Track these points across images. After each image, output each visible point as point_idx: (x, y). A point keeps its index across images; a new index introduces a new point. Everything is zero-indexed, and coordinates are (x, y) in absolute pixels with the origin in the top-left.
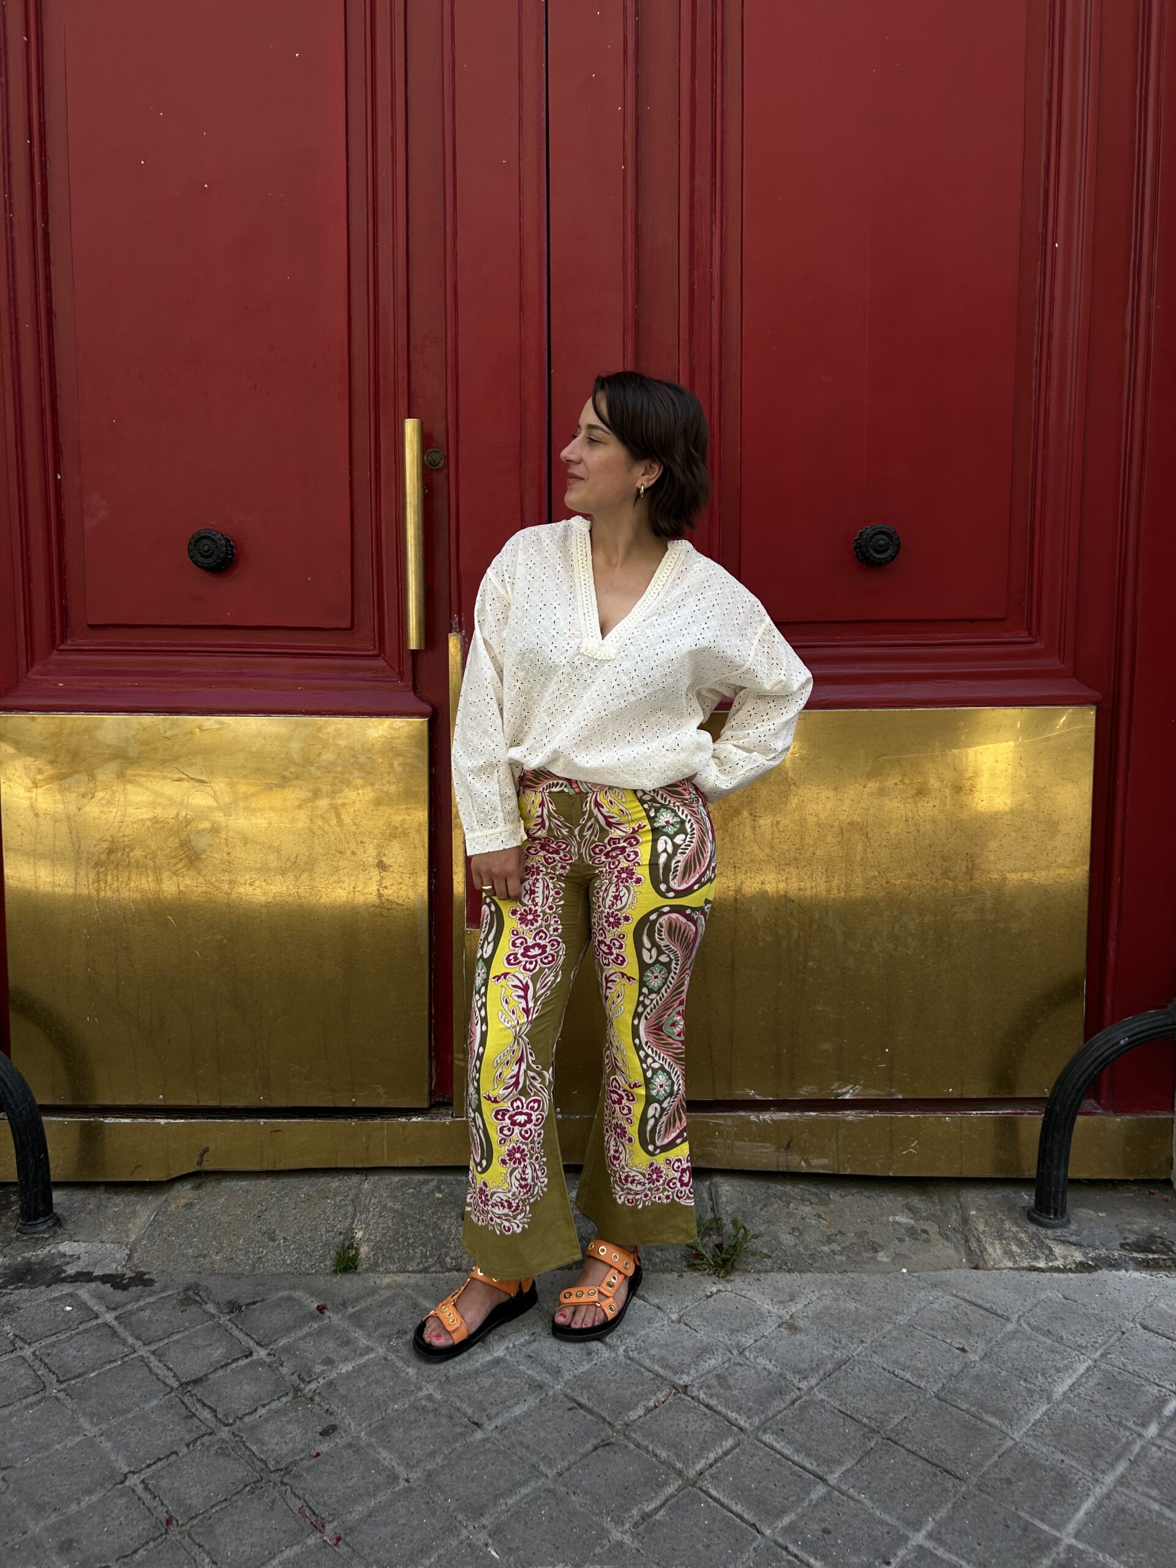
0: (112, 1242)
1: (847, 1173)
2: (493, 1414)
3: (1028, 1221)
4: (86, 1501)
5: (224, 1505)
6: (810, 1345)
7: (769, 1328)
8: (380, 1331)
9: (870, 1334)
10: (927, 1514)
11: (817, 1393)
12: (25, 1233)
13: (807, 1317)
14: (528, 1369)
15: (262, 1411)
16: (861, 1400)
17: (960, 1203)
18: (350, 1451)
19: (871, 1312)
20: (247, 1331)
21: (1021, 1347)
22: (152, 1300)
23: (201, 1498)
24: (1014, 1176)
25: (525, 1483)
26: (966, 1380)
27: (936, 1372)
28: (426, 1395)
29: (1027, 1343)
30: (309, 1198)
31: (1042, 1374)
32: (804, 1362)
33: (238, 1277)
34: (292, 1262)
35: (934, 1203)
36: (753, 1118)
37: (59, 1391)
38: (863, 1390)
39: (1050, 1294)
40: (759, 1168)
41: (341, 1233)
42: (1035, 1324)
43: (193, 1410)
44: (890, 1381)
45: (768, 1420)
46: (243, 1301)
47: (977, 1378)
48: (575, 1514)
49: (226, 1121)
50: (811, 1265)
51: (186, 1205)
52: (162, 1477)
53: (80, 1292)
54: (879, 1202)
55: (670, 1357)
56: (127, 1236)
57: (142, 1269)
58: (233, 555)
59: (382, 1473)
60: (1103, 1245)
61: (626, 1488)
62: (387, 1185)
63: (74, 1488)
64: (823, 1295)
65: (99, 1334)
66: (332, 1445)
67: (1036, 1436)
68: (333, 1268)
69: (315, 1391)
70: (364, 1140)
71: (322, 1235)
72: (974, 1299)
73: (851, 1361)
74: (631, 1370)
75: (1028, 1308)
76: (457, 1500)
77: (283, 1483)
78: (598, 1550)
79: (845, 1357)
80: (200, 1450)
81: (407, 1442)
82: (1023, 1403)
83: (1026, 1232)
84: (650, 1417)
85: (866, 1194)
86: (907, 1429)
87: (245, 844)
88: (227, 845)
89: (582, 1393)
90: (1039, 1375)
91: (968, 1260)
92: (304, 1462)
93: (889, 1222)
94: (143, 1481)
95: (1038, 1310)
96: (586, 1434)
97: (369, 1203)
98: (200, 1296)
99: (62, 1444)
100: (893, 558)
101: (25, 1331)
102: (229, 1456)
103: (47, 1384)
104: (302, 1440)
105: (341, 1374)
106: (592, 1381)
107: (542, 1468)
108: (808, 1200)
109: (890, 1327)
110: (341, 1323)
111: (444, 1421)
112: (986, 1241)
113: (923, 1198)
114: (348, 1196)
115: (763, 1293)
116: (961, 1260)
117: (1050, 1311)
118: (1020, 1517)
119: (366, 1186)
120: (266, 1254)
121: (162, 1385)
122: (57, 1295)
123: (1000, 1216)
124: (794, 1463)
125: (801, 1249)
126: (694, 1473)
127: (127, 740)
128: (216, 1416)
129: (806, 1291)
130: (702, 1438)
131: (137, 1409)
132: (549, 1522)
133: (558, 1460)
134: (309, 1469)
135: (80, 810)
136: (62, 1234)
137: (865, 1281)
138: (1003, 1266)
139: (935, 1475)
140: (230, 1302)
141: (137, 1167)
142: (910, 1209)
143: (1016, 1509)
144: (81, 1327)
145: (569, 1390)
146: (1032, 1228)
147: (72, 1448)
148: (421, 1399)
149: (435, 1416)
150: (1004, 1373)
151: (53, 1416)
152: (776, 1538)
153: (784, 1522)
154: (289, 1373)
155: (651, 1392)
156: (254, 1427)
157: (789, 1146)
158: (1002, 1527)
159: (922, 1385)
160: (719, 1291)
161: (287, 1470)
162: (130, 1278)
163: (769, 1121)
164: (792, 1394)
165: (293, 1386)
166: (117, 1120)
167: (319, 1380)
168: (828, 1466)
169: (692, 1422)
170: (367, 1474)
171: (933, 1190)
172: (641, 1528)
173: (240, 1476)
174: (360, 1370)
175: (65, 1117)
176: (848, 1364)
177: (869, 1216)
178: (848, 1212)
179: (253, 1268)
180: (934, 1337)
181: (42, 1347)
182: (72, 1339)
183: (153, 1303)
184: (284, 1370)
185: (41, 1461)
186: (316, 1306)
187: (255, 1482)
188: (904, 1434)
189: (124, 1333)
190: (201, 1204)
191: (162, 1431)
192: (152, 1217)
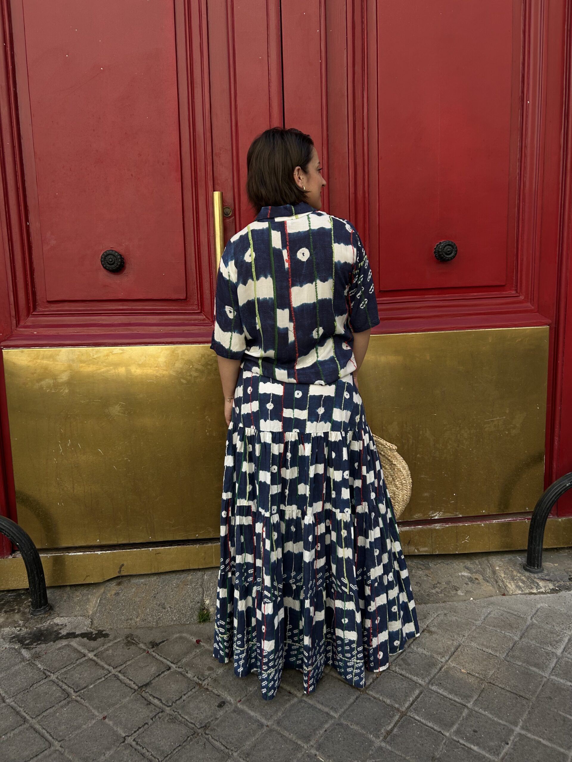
0: (81, 616)
1: (437, 554)
3: (524, 571)
4: (108, 754)
5: (179, 748)
6: (441, 640)
9: (467, 632)
10: (518, 718)
11: (451, 663)
12: (35, 615)
13: (435, 626)
15: (184, 698)
16: (472, 665)
18: (235, 714)
19: (463, 621)
20: (165, 656)
21: (537, 632)
22: (110, 644)
23: (167, 747)
24: (513, 549)
25: (326, 721)
26: (517, 651)
27: (502, 648)
29: (539, 630)
30: (178, 586)
31: (551, 645)
32: (440, 648)
33: (151, 628)
34: (176, 619)
35: (477, 564)
37: (76, 697)
38: (471, 660)
39: (542, 605)
41: (198, 602)
42: (540, 620)
43: (149, 700)
44: (483, 654)
45: (432, 679)
46: (158, 641)
47: (522, 649)
48: (354, 735)
49: (132, 550)
50: (429, 599)
51: (115, 594)
52: (144, 737)
53: (72, 643)
54: (453, 566)
56: (87, 612)
57: (100, 629)
58: (124, 263)
59: (255, 723)
60: (562, 580)
61: (376, 720)
63: (100, 748)
64: (440, 614)
65: (89, 665)
66: (225, 712)
67: (556, 675)
68: (198, 620)
69: (208, 684)
70: (203, 554)
71: (189, 604)
72: (509, 611)
73: (462, 646)
75: (534, 612)
76: (296, 734)
77: (205, 733)
78: (371, 752)
79: (458, 644)
80: (159, 721)
81: (262, 707)
82: (546, 659)
83: (525, 576)
84: (377, 683)
85: (446, 563)
86: (497, 677)
90: (549, 645)
91: (499, 591)
92: (213, 722)
93: (459, 576)
94: (134, 740)
95: (539, 613)
97: (210, 586)
98: (134, 640)
99: (86, 725)
100: (454, 257)
101: (49, 667)
102: (175, 722)
103: (69, 694)
104: (210, 711)
105: (218, 675)
107: (332, 713)
108: (420, 568)
109: (474, 628)
112: (506, 582)
113: (472, 562)
114: (197, 583)
116: (496, 592)
117: (545, 613)
118: (560, 715)
119: (206, 577)
120: (162, 616)
121: (129, 689)
122: (60, 646)
123: (510, 569)
124: (450, 699)
125: (423, 592)
126: (405, 709)
127: (73, 360)
128: (162, 703)
129: (430, 613)
130: (404, 690)
131: (120, 702)
132: (344, 740)
133: (339, 709)
134: (218, 726)
136: (54, 614)
137: (456, 605)
138: (517, 593)
139: (517, 698)
140: (151, 642)
141: (87, 576)
142: (467, 568)
143: (557, 711)
146: (527, 574)
147: (92, 727)
151: (77, 710)
152: (452, 737)
153: (454, 729)
154: (192, 676)
156: (183, 707)
157: (409, 543)
158: (553, 720)
159: (498, 655)
161: (205, 727)
162: (96, 634)
164: (439, 665)
165: (196, 682)
166: (75, 554)
167: (208, 679)
168: (466, 699)
169: (397, 683)
170: (247, 726)
171: (475, 558)
172: (388, 739)
173: (184, 732)
174: (228, 672)
175: (48, 554)
176: (460, 647)
177: (449, 574)
178: (439, 572)
179: (157, 623)
180: (496, 631)
181: (60, 674)
182: (75, 669)
183: (111, 646)
184: (189, 675)
185: (78, 735)
186: (195, 641)
187: (192, 735)
188: (497, 680)
189: (102, 663)
190: (123, 593)
191: (137, 713)
192: (98, 601)
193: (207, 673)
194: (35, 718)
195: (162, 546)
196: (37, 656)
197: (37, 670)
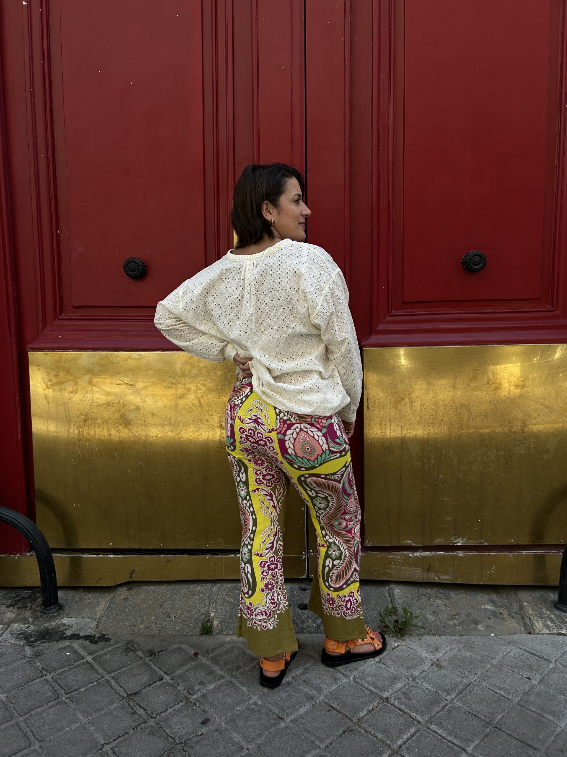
0: (88, 618)
1: (459, 583)
2: (289, 713)
3: (555, 609)
6: (449, 676)
7: (427, 666)
8: (227, 666)
9: (480, 670)
11: (456, 702)
12: (44, 614)
13: (446, 660)
14: (304, 688)
15: (170, 710)
16: (479, 706)
17: (518, 598)
18: (217, 733)
19: (479, 657)
20: (159, 666)
21: (559, 677)
22: (110, 649)
24: (545, 585)
25: (309, 752)
26: (533, 695)
27: (516, 690)
28: (254, 702)
29: (562, 675)
30: (186, 595)
32: (447, 685)
33: (152, 637)
34: (179, 629)
35: (504, 598)
36: (411, 555)
37: (66, 699)
38: (480, 701)
40: (414, 580)
41: (203, 614)
42: (565, 664)
43: (135, 709)
44: (493, 696)
45: (432, 717)
46: (157, 650)
47: (538, 694)
49: (143, 556)
50: (444, 631)
51: (124, 599)
52: (122, 746)
53: (74, 645)
54: (476, 598)
55: (377, 682)
56: (96, 615)
57: (104, 632)
58: (146, 270)
59: (235, 745)
62: (225, 589)
63: (77, 752)
64: (452, 648)
65: (85, 667)
66: (207, 729)
68: (200, 633)
69: (196, 699)
70: (213, 565)
71: (194, 615)
72: (531, 651)
73: (472, 685)
74: (358, 689)
75: (560, 655)
77: (183, 750)
79: (468, 682)
80: (140, 732)
81: (246, 728)
83: (554, 614)
84: (371, 715)
85: (469, 593)
86: (505, 723)
87: (153, 416)
88: (144, 417)
89: (334, 702)
91: (524, 628)
92: (194, 738)
93: (482, 608)
94: (112, 749)
95: (565, 656)
96: (338, 724)
97: (217, 598)
98: (134, 647)
99: (69, 728)
100: (482, 268)
101: (47, 666)
102: (155, 735)
103: (60, 695)
104: (192, 726)
105: (209, 690)
106: (338, 695)
107: (317, 743)
108: (440, 597)
109: (489, 666)
110: (207, 662)
111: (264, 716)
112: (534, 619)
113: (498, 595)
114: (205, 594)
115: (421, 647)
116: (521, 629)
119: (215, 589)
120: (166, 625)
121: (118, 696)
122: (62, 646)
123: (539, 605)
124: (448, 741)
125: (438, 623)
126: (397, 746)
127: (93, 364)
128: (147, 713)
129: (443, 646)
130: (399, 727)
131: (106, 708)
133: (325, 739)
134: (197, 743)
135: (70, 399)
136: (63, 614)
137: (474, 640)
138: (544, 633)
139: (523, 747)
140: (149, 650)
141: (99, 579)
142: (493, 602)
144: (75, 664)
145: (327, 700)
146: (558, 612)
147: (74, 730)
148: (251, 705)
149: (259, 714)
150: (552, 691)
151: (64, 712)
154: (182, 689)
155: (370, 701)
156: (167, 720)
157: (429, 569)
159: (510, 698)
160: (398, 646)
161: (185, 743)
162: (99, 637)
163: (419, 557)
164: (443, 703)
165: (184, 696)
166: (89, 556)
167: (198, 693)
168: (467, 743)
169: (393, 718)
170: (227, 746)
171: (503, 591)
173: (161, 746)
174: (218, 688)
175: (63, 554)
176: (470, 686)
177: (471, 605)
178: (460, 603)
179: (160, 632)
180: (513, 671)
181: (56, 675)
182: (71, 670)
183: (111, 651)
184: (180, 688)
185: (59, 737)
186: (193, 653)
187: (169, 750)
188: (504, 725)
189: (97, 667)
190: (132, 598)
191: (120, 721)
192: (107, 605)
193: (197, 687)
194: (22, 716)
195: (173, 554)
196: (38, 655)
197: (35, 668)
